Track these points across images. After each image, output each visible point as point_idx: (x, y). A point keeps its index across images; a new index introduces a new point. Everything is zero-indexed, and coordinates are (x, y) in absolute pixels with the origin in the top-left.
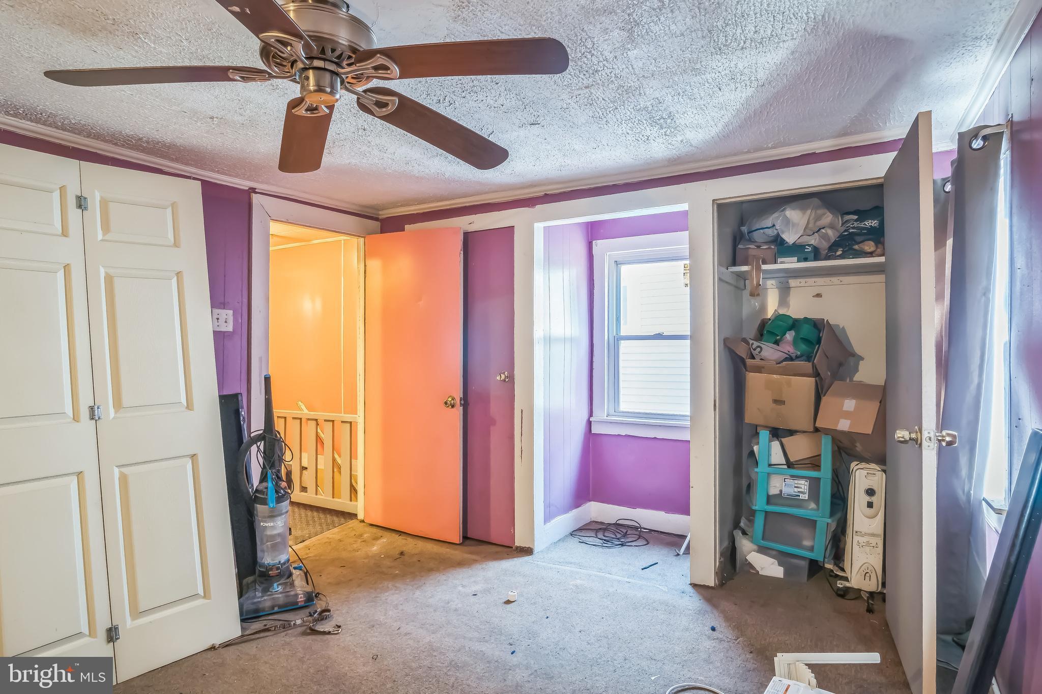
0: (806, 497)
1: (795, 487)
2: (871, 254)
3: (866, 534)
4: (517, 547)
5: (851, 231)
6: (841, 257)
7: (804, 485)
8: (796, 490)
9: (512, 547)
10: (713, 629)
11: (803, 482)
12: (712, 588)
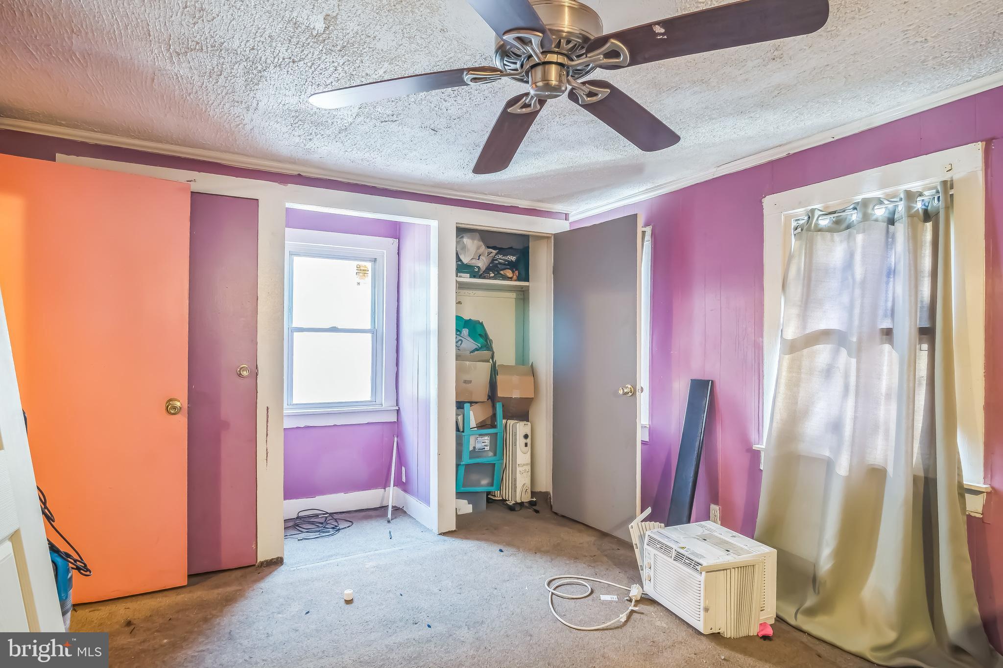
0: (487, 448)
1: (483, 442)
2: (510, 279)
3: (524, 465)
4: (262, 563)
5: (500, 261)
6: (494, 278)
7: (487, 439)
8: (483, 444)
9: (254, 565)
10: (501, 551)
11: (486, 438)
12: (455, 531)
